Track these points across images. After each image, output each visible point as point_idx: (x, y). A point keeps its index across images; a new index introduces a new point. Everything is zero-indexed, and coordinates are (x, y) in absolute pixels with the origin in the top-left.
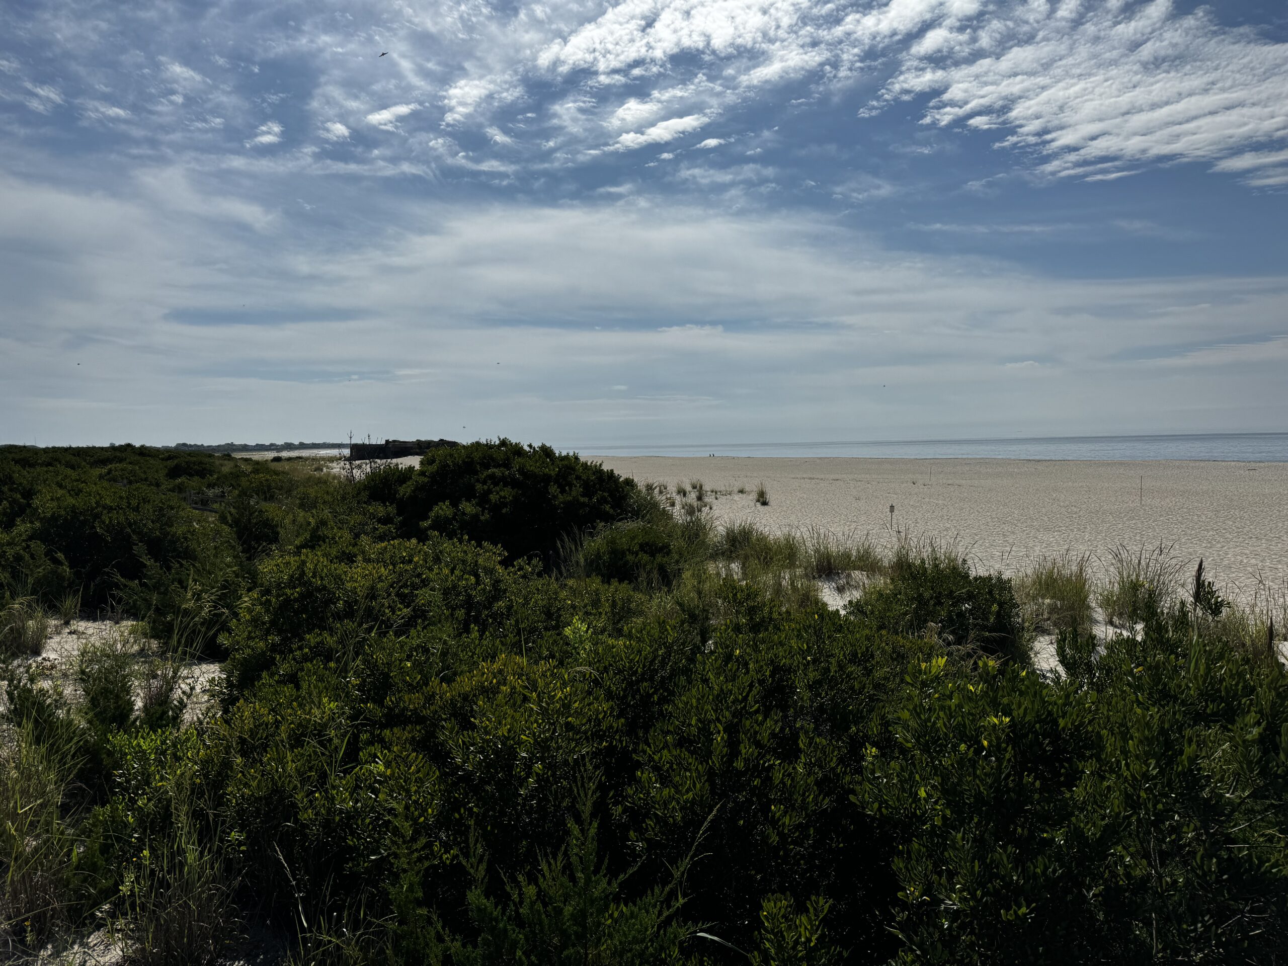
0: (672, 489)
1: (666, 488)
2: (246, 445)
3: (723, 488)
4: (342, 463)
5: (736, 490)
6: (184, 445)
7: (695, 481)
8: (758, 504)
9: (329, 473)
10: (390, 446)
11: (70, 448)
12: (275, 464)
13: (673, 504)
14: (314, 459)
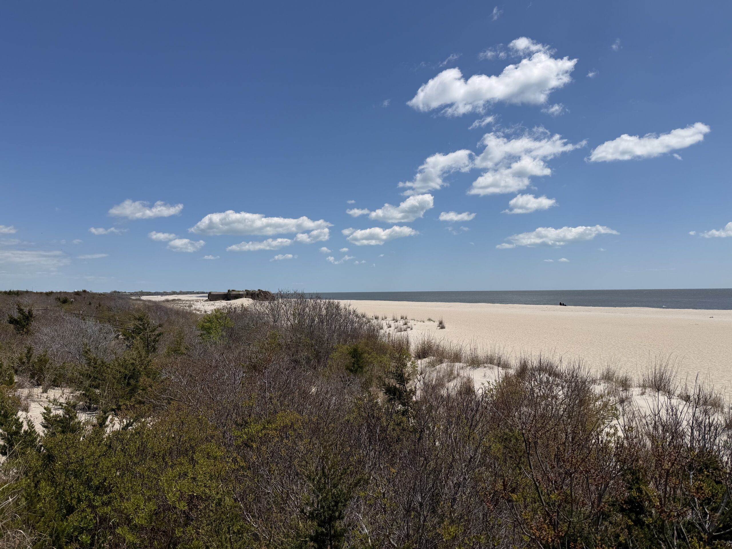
0: (390, 318)
1: (386, 318)
2: (150, 292)
3: (419, 319)
4: (204, 303)
5: (425, 319)
6: (115, 292)
7: (403, 316)
8: (439, 328)
10: (230, 293)
12: (166, 303)
13: (390, 327)
14: (187, 301)
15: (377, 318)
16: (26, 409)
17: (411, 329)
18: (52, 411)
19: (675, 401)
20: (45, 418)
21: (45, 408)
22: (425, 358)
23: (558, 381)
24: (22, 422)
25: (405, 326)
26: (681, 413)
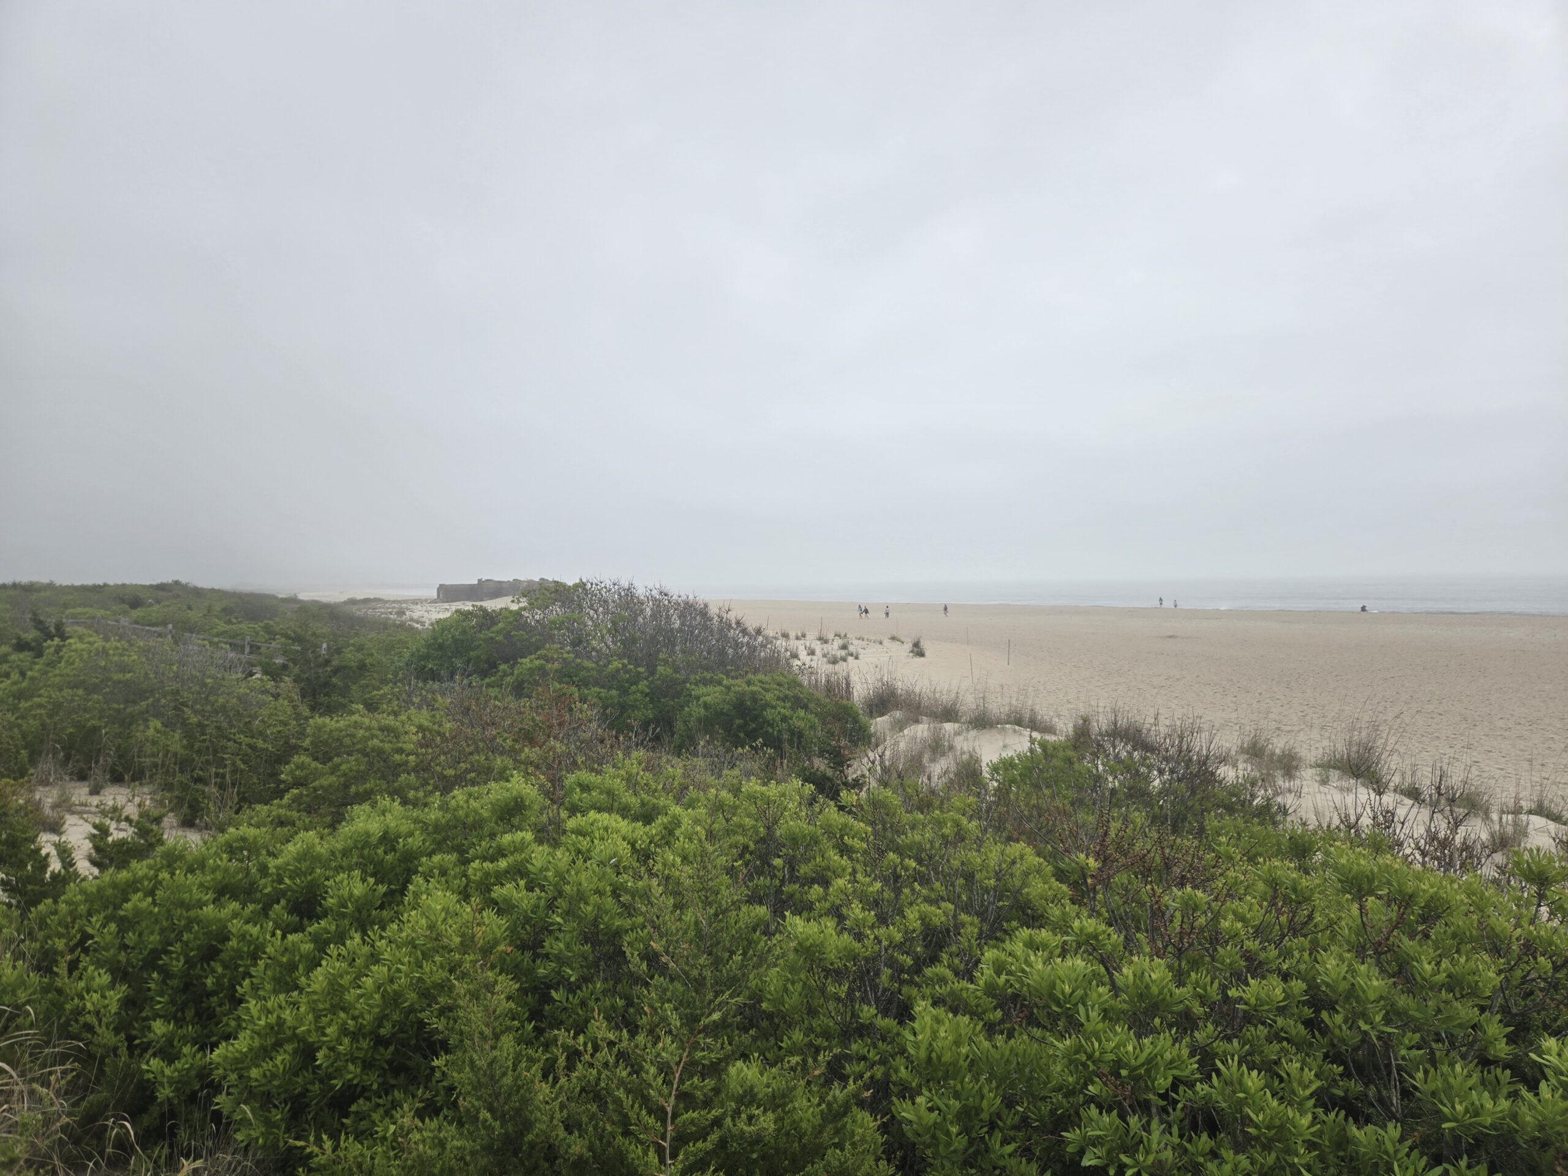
0: (812, 636)
1: (804, 636)
3: (872, 636)
4: (428, 607)
5: (885, 637)
7: (838, 627)
8: (911, 655)
9: (412, 620)
10: (484, 585)
12: (350, 606)
13: (813, 653)
14: (394, 602)
15: (786, 636)
16: (55, 828)
17: (857, 658)
18: (111, 830)
19: (1388, 799)
20: (97, 848)
21: (95, 827)
22: (882, 715)
23: (1152, 759)
24: (48, 855)
25: (843, 653)
26: (1403, 823)
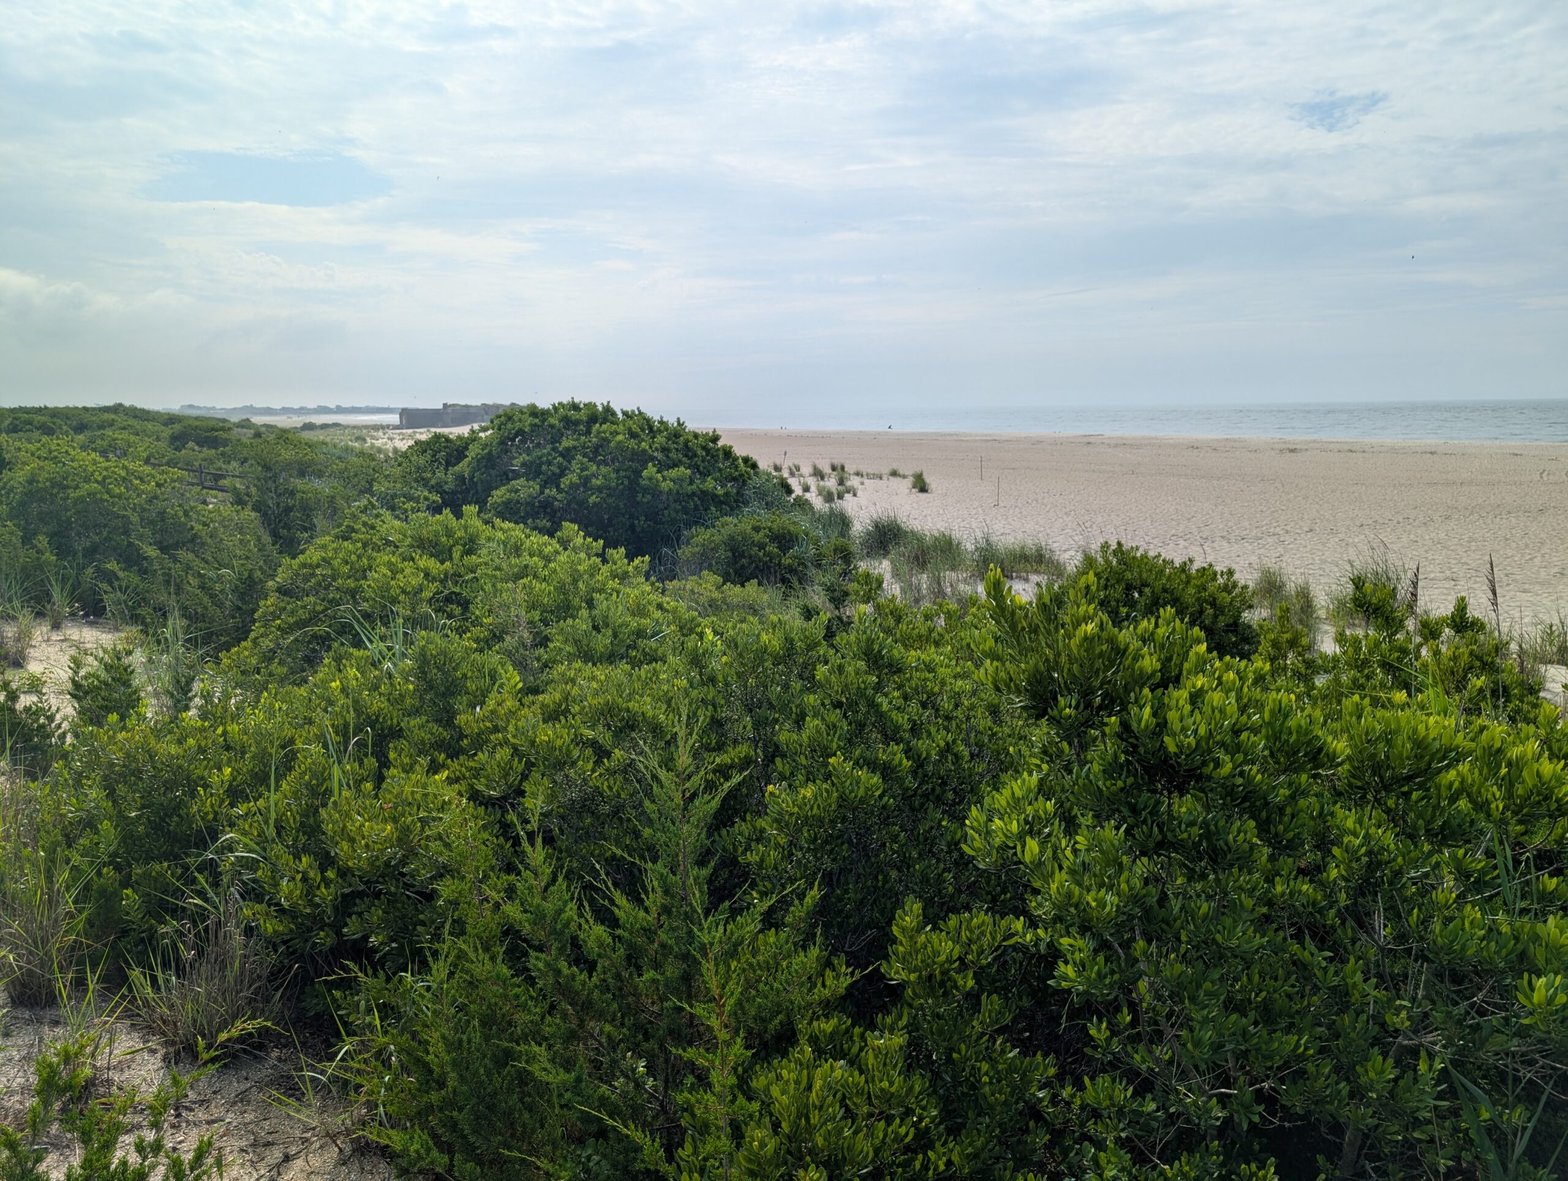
0: (806, 470)
1: (798, 469)
2: (269, 408)
3: (870, 471)
4: (392, 434)
5: (886, 471)
6: (191, 406)
7: (836, 462)
8: (914, 490)
9: (372, 446)
10: (449, 410)
11: (46, 408)
12: (306, 432)
13: (806, 489)
14: (354, 427)
